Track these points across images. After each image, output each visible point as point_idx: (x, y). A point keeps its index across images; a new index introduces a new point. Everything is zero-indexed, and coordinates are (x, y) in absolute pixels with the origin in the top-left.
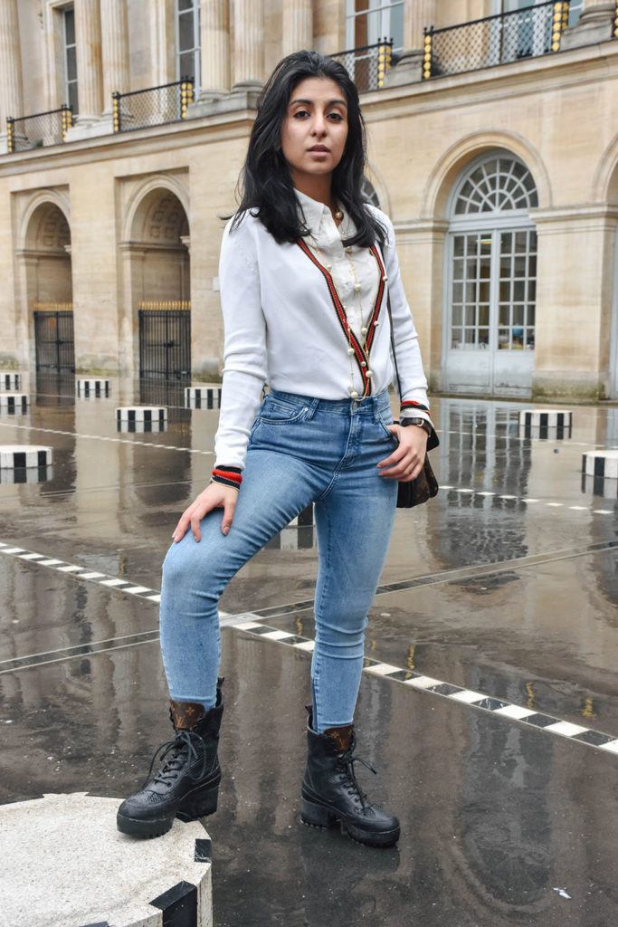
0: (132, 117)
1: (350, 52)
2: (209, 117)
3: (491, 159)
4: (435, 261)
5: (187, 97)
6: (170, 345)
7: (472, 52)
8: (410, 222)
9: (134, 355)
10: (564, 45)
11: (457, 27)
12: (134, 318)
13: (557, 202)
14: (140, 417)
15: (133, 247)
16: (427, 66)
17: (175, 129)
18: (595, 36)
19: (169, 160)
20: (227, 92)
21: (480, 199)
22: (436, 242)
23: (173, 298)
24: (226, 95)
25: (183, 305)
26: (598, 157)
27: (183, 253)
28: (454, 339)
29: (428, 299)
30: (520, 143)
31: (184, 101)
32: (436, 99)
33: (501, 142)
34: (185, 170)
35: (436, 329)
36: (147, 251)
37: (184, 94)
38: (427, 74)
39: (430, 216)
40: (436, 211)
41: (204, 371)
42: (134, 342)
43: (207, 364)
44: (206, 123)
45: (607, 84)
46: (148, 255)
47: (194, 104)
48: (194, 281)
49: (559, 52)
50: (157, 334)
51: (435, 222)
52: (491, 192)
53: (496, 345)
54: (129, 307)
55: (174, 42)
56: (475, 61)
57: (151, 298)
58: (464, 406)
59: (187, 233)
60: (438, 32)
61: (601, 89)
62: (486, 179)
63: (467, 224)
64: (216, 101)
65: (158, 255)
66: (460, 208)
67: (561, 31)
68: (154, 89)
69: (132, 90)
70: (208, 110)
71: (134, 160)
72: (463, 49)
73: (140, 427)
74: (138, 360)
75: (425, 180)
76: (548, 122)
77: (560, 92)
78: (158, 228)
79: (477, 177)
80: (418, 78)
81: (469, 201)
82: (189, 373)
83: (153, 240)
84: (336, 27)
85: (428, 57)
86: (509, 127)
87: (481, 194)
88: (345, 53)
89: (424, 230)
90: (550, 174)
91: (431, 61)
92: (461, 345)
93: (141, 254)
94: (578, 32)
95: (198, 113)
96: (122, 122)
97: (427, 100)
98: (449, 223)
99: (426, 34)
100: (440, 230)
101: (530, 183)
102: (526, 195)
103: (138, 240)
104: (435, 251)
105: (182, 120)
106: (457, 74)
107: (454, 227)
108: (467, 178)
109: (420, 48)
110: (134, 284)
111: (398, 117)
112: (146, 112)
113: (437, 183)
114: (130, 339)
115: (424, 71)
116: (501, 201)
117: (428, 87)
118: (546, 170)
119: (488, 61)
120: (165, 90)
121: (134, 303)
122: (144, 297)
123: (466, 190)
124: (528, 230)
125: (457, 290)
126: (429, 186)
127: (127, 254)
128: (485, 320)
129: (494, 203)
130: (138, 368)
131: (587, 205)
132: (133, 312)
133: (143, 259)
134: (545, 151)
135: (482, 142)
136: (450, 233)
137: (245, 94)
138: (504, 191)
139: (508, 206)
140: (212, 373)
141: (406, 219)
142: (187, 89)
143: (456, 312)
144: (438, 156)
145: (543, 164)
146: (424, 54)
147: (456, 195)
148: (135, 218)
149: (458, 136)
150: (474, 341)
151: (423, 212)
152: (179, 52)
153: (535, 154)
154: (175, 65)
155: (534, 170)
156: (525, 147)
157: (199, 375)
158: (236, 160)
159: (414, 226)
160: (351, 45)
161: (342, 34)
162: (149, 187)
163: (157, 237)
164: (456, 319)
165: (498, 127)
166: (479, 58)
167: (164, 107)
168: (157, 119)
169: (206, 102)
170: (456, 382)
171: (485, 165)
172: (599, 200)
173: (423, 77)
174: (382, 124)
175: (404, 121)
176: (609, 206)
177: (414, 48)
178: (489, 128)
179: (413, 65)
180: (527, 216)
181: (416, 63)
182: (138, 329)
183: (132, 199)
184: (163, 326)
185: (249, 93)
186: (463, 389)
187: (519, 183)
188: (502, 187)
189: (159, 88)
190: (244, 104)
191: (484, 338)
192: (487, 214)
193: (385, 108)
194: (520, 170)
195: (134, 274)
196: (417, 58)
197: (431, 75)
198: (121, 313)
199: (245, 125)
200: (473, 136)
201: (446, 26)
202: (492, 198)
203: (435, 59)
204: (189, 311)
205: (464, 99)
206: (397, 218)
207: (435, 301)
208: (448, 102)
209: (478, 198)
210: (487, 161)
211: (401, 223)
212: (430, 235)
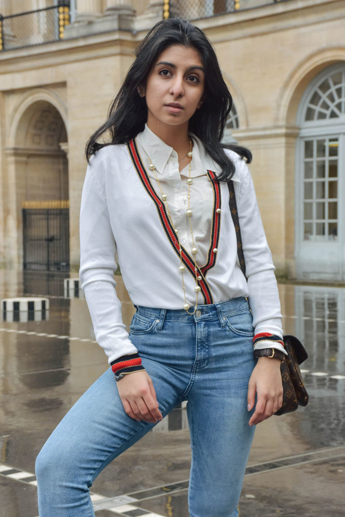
0: (14, 37)
2: (85, 37)
3: (338, 71)
4: (287, 163)
5: (64, 20)
6: (50, 240)
8: (264, 129)
9: (19, 249)
12: (18, 216)
14: (24, 307)
15: (17, 152)
17: (54, 48)
19: (49, 76)
20: (100, 15)
21: (327, 107)
22: (288, 146)
23: (53, 198)
24: (99, 17)
25: (62, 204)
27: (62, 158)
28: (306, 232)
29: (282, 197)
31: (62, 23)
34: (63, 84)
35: (289, 224)
36: (30, 156)
37: (61, 17)
39: (282, 123)
40: (288, 118)
42: (18, 238)
44: (81, 43)
46: (31, 160)
47: (70, 26)
48: (72, 183)
50: (39, 230)
51: (287, 128)
52: (338, 100)
54: (13, 207)
57: (34, 198)
58: (316, 292)
59: (65, 139)
62: (333, 89)
63: (316, 129)
64: (90, 23)
65: (39, 160)
66: (309, 115)
68: (34, 12)
69: (15, 12)
70: (83, 32)
71: (18, 76)
73: (24, 317)
74: (22, 253)
75: (278, 91)
78: (39, 135)
79: (325, 87)
80: (271, 1)
81: (318, 109)
82: (68, 265)
83: (36, 147)
87: (329, 102)
89: (277, 136)
92: (313, 237)
93: (24, 159)
95: (74, 34)
96: (6, 42)
98: (299, 129)
100: (292, 135)
103: (22, 146)
104: (288, 154)
105: (60, 40)
107: (305, 132)
108: (316, 88)
110: (18, 186)
111: (253, 36)
112: (26, 31)
113: (289, 94)
114: (14, 234)
117: (280, 9)
120: (45, 13)
121: (18, 202)
122: (28, 197)
123: (315, 99)
125: (308, 187)
126: (281, 96)
127: (12, 159)
128: (333, 214)
129: (340, 110)
130: (22, 260)
132: (17, 211)
133: (26, 163)
135: (329, 56)
136: (302, 138)
137: (116, 17)
141: (261, 126)
142: (64, 12)
143: (308, 208)
144: (289, 69)
147: (305, 104)
148: (19, 128)
149: (307, 52)
150: (324, 233)
151: (277, 119)
157: (77, 266)
158: (109, 75)
159: (268, 132)
162: (31, 99)
163: (39, 143)
164: (308, 214)
167: (43, 27)
168: (37, 39)
169: (81, 24)
170: (308, 270)
171: (332, 77)
173: (276, 1)
174: (239, 42)
175: (258, 39)
178: (335, 43)
182: (21, 226)
183: (16, 110)
184: (44, 223)
185: (119, 16)
186: (315, 277)
189: (38, 11)
190: (115, 25)
191: (333, 231)
192: (334, 120)
193: (242, 28)
195: (18, 177)
198: (7, 212)
200: (322, 51)
202: (339, 106)
204: (68, 210)
205: (312, 18)
206: (253, 125)
207: (289, 198)
208: (298, 21)
209: (326, 106)
210: (333, 73)
211: (257, 130)
212: (283, 140)
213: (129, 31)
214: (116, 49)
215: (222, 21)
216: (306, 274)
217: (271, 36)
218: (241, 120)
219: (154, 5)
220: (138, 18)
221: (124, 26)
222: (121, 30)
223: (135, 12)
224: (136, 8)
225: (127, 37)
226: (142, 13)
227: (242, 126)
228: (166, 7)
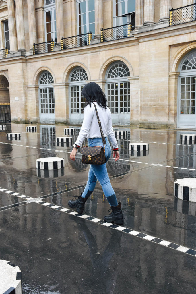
1: (46, 42)
3: (78, 68)
4: (66, 93)
5: (7, 53)
6: (6, 114)
7: (73, 43)
8: (60, 83)
10: (91, 43)
11: (69, 38)
13: (92, 79)
16: (62, 47)
17: (4, 60)
18: (97, 42)
19: (3, 68)
20: (17, 51)
22: (66, 88)
23: (5, 102)
24: (16, 52)
25: (8, 104)
26: (100, 69)
27: (8, 91)
28: (72, 111)
29: (65, 102)
30: (83, 65)
31: (6, 53)
32: (65, 54)
33: (79, 65)
34: (7, 70)
35: (67, 109)
37: (6, 52)
38: (62, 49)
40: (66, 81)
41: (14, 120)
43: (15, 119)
44: (11, 59)
45: (100, 52)
47: (9, 54)
48: (11, 98)
49: (90, 45)
50: (3, 111)
51: (65, 83)
52: (78, 76)
53: (81, 113)
55: (4, 39)
56: (74, 46)
59: (8, 86)
60: (64, 39)
61: (99, 54)
62: (77, 73)
63: (74, 84)
64: (14, 54)
65: (3, 91)
66: (72, 80)
67: (90, 40)
70: (12, 56)
72: (71, 43)
75: (63, 73)
76: (89, 60)
77: (91, 54)
78: (2, 85)
79: (75, 72)
80: (60, 49)
81: (74, 78)
82: (11, 121)
84: (43, 36)
85: (62, 45)
86: (81, 61)
87: (76, 77)
88: (45, 43)
89: (63, 85)
90: (90, 72)
91: (63, 46)
92: (74, 112)
94: (94, 41)
95: (10, 57)
97: (63, 54)
98: (69, 84)
99: (61, 39)
100: (67, 85)
101: (86, 74)
102: (86, 77)
104: (66, 90)
105: (6, 58)
106: (70, 49)
107: (70, 85)
109: (60, 42)
111: (56, 58)
113: (66, 74)
115: (61, 48)
116: (80, 79)
117: (62, 52)
118: (89, 71)
119: (77, 46)
120: (3, 50)
123: (73, 76)
124: (76, 86)
125: (72, 99)
126: (64, 75)
128: (78, 107)
129: (79, 79)
131: (98, 80)
134: (89, 67)
135: (75, 65)
137: (20, 52)
138: (81, 76)
139: (82, 80)
140: (16, 121)
141: (59, 83)
142: (7, 51)
143: (72, 105)
144: (66, 67)
145: (88, 70)
146: (61, 44)
147: (70, 77)
149: (70, 63)
150: (76, 112)
151: (63, 81)
152: (6, 41)
153: (87, 68)
154: (5, 44)
155: (87, 72)
156: (84, 66)
157: (13, 121)
158: (19, 68)
159: (61, 84)
160: (46, 41)
161: (44, 38)
164: (72, 107)
165: (78, 61)
166: (75, 45)
167: (2, 55)
169: (12, 54)
170: (73, 121)
172: (100, 79)
173: (61, 49)
174: (53, 60)
175: (58, 59)
176: (102, 80)
177: (59, 42)
178: (76, 61)
179: (59, 46)
180: (85, 82)
181: (60, 46)
184: (4, 109)
185: (21, 52)
186: (74, 123)
187: (84, 74)
188: (80, 75)
190: (20, 55)
191: (78, 111)
192: (78, 82)
193: (53, 56)
194: (84, 71)
196: (60, 45)
197: (63, 49)
199: (21, 60)
200: (73, 63)
201: (67, 37)
202: (79, 78)
203: (64, 45)
204: (10, 105)
205: (70, 54)
206: (57, 83)
207: (67, 102)
208: (67, 55)
209: (75, 78)
210: (77, 69)
211: (58, 84)
212: (65, 87)
213: (24, 56)
214: (21, 61)
215: (50, 54)
216: (72, 122)
217: (61, 58)
218: (54, 81)
219: (31, 49)
220: (27, 52)
221: (23, 55)
222: (22, 56)
223: (26, 51)
224: (26, 50)
225: (24, 58)
226: (28, 51)
227: (55, 83)
228: (34, 50)
